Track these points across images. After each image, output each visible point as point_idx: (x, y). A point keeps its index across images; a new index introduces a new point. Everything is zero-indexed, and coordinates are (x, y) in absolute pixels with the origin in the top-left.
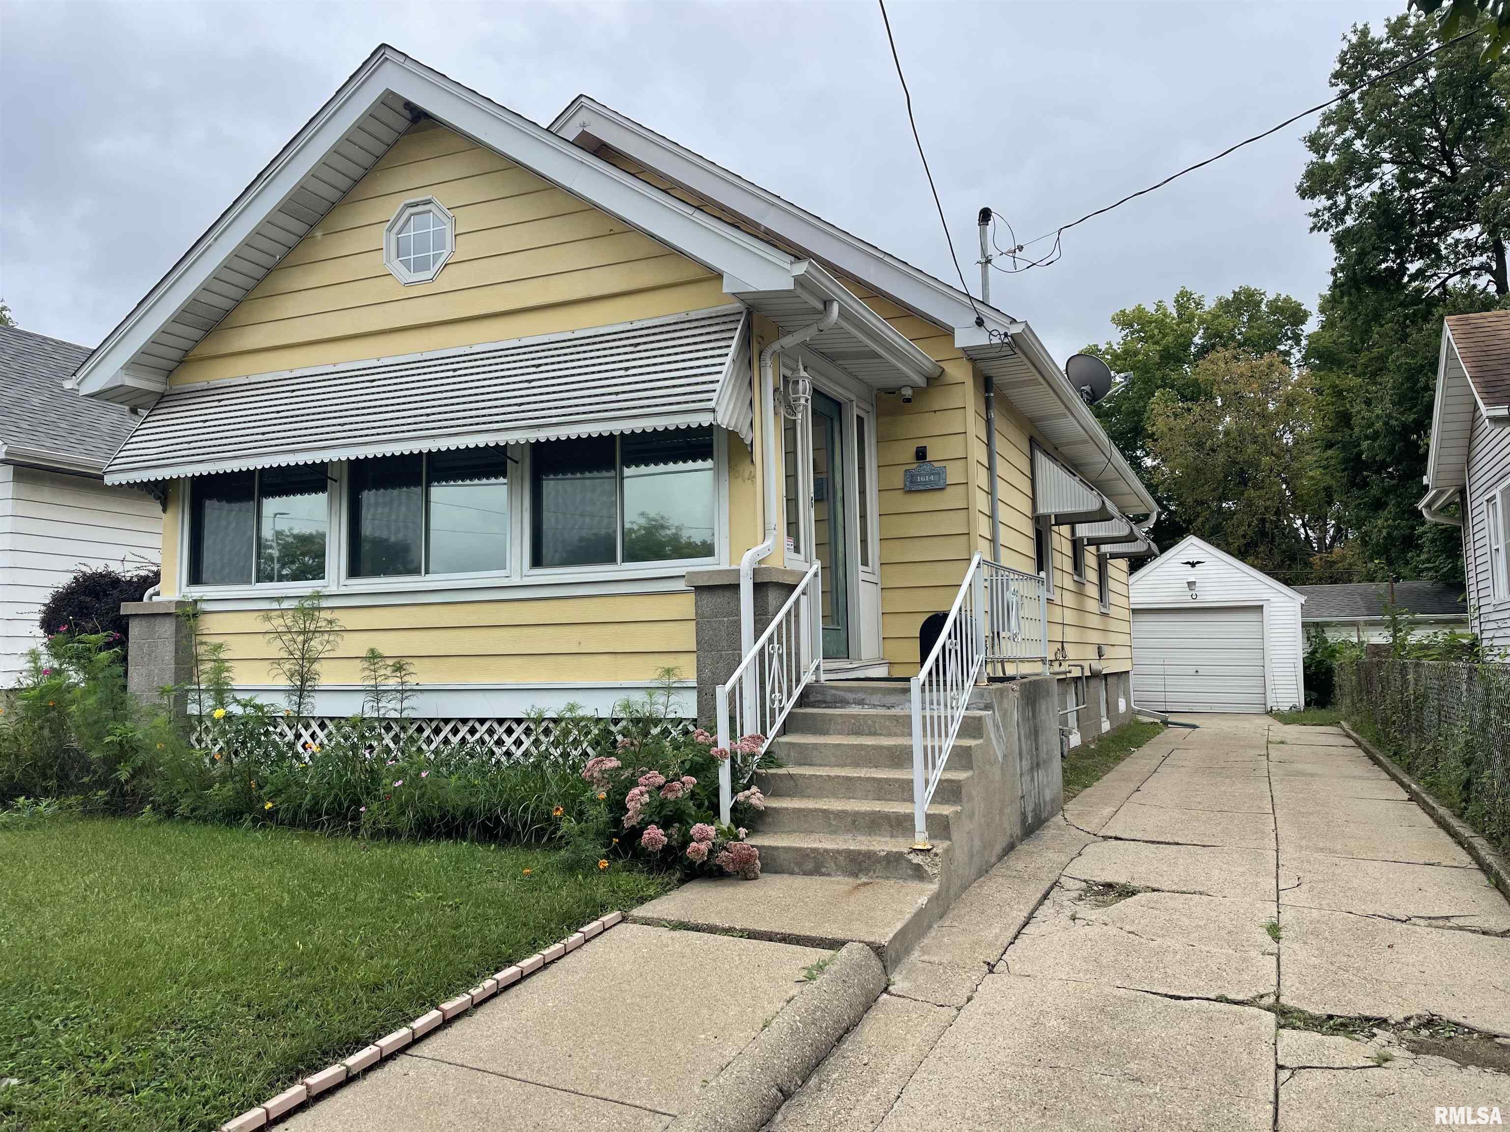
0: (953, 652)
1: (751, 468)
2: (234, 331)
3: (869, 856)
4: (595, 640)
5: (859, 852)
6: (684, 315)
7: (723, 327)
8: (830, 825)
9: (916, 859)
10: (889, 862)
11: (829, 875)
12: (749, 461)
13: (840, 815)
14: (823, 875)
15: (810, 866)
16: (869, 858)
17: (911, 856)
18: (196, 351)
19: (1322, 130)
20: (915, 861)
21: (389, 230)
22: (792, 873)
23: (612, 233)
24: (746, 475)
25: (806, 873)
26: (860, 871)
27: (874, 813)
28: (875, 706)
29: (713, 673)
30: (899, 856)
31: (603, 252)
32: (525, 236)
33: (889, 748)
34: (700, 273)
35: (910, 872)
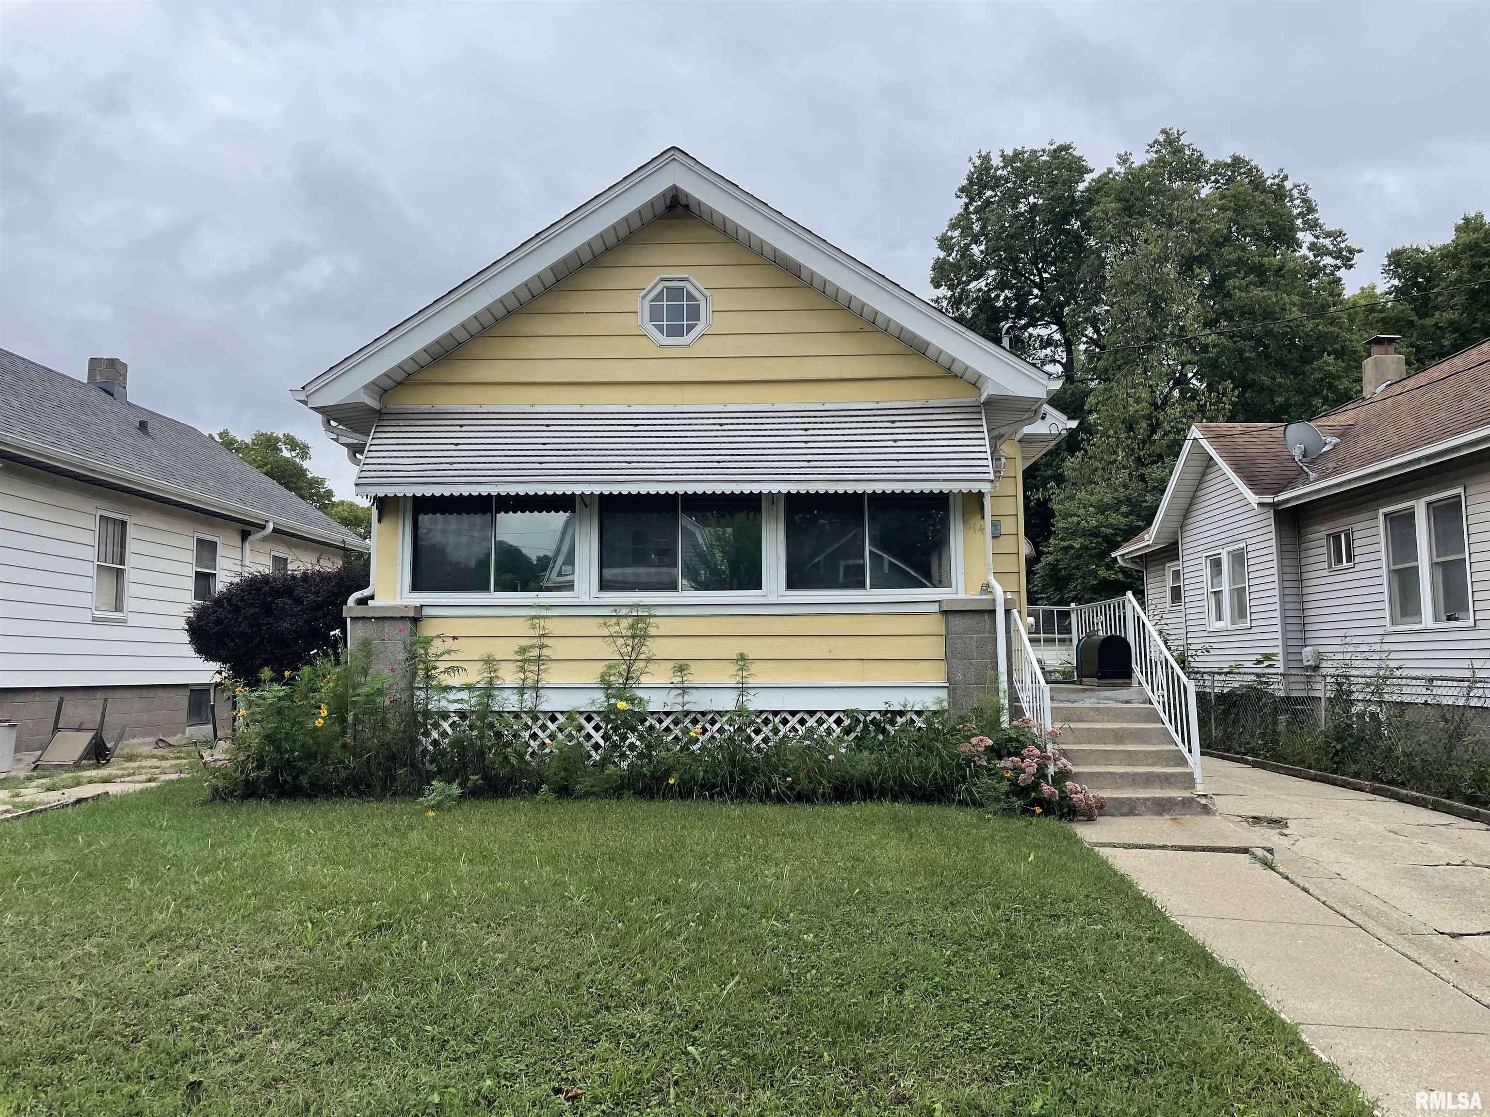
0: (1159, 663)
1: (981, 522)
2: (465, 363)
3: (1170, 800)
4: (842, 649)
5: (1163, 799)
6: (924, 402)
7: (967, 416)
8: (1117, 782)
9: (1203, 801)
10: (1184, 804)
11: (1141, 815)
12: (980, 516)
13: (1123, 776)
14: (1137, 815)
15: (1125, 810)
16: (1170, 802)
17: (1199, 799)
18: (419, 376)
19: (949, 234)
20: (1202, 802)
21: (644, 297)
22: (1112, 816)
23: (861, 331)
24: (977, 527)
25: (1123, 815)
26: (1164, 811)
27: (1148, 773)
28: (1062, 701)
29: (965, 676)
30: (1191, 800)
31: (850, 344)
32: (780, 323)
33: (1113, 730)
34: (936, 371)
35: (1199, 810)
